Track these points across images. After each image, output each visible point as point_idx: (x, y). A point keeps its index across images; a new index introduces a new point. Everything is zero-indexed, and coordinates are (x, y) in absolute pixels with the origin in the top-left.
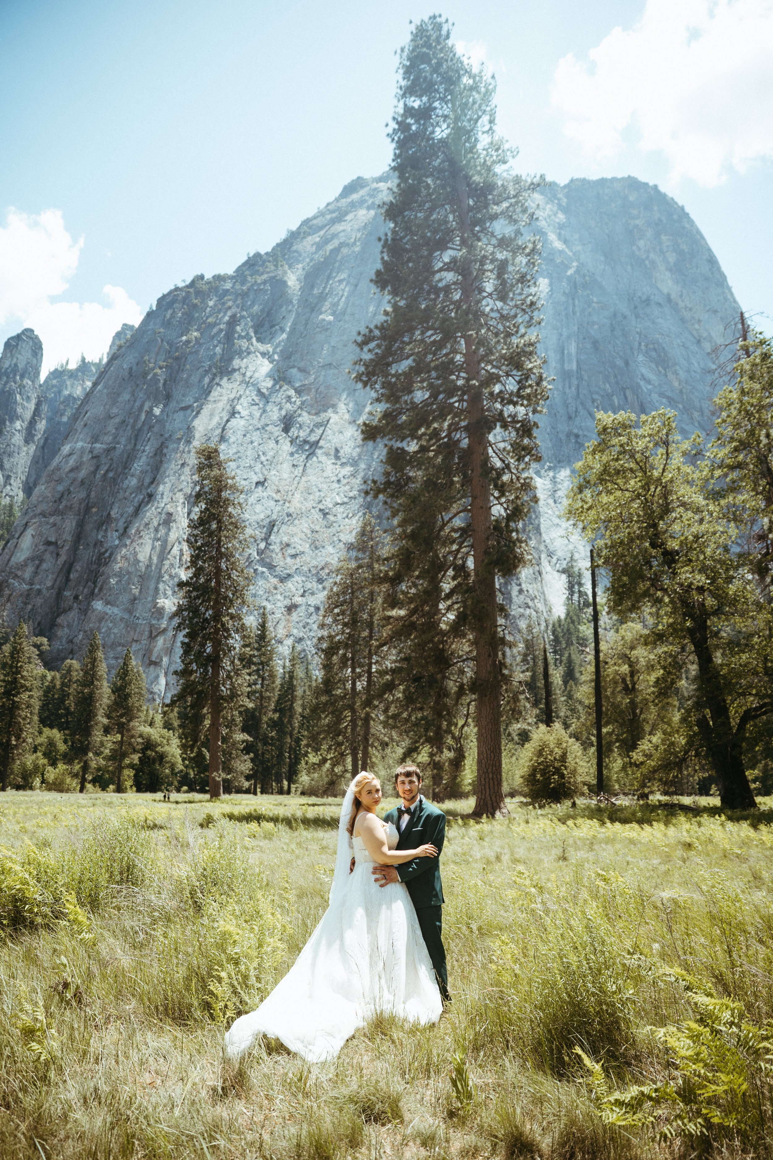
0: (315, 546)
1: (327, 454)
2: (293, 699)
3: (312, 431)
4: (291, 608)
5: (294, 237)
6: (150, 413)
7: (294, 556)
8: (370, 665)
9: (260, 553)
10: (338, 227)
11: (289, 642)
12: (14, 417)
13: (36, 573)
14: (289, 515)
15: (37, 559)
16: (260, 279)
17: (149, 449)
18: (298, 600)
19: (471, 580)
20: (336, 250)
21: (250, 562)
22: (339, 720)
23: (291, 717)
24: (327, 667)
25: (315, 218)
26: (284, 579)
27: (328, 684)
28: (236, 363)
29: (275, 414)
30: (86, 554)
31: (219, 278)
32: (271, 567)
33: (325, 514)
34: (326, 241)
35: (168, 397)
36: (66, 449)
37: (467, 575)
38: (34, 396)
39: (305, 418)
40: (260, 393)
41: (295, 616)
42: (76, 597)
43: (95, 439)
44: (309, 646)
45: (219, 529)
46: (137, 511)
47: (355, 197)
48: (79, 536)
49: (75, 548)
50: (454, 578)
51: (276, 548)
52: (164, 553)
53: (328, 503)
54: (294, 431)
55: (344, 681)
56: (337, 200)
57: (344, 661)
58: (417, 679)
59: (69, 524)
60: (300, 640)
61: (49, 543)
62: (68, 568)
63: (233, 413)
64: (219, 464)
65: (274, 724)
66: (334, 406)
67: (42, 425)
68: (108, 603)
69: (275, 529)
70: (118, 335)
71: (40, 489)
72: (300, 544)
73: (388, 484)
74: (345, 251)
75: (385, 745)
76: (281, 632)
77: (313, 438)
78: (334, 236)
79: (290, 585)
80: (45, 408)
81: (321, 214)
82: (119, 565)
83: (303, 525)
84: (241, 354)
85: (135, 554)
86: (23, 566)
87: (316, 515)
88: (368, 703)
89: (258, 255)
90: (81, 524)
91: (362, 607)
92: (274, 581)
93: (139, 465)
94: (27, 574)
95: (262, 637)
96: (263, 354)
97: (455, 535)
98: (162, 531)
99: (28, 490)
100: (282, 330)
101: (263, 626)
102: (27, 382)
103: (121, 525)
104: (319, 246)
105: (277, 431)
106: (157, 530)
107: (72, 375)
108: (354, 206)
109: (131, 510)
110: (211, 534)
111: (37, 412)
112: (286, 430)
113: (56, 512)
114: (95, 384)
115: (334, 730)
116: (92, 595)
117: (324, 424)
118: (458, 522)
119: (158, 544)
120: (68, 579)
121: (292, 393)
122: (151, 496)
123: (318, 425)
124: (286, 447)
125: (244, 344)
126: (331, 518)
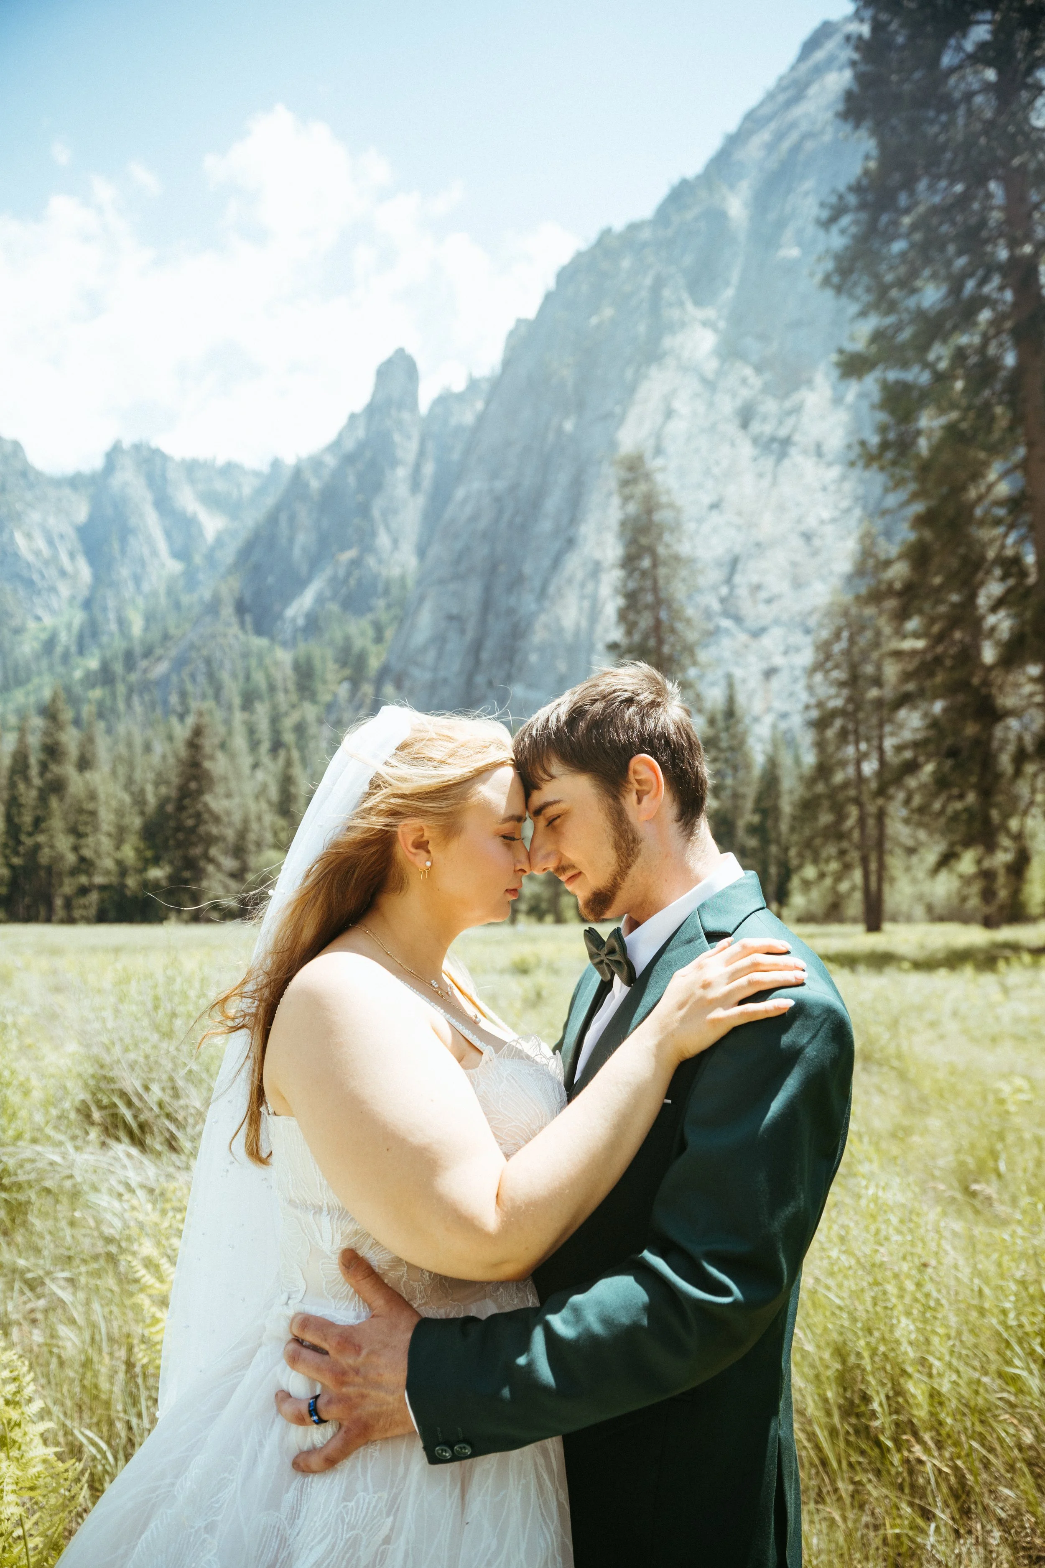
0: (798, 584)
1: (805, 452)
2: (778, 796)
3: (781, 422)
4: (770, 673)
5: (734, 141)
6: (560, 431)
7: (769, 601)
8: (881, 738)
9: (723, 600)
10: (798, 111)
11: (768, 719)
12: (394, 463)
13: (440, 656)
14: (758, 545)
15: (439, 640)
16: (689, 215)
17: (563, 478)
18: (778, 660)
19: (1032, 579)
20: (796, 149)
21: (708, 615)
22: (841, 817)
23: (777, 819)
24: (820, 745)
25: (762, 104)
26: (757, 633)
27: (823, 770)
28: (668, 342)
29: (727, 406)
30: (498, 627)
31: (633, 228)
32: (738, 619)
33: (807, 537)
34: (780, 136)
35: (581, 406)
36: (460, 493)
37: (1023, 574)
38: (415, 434)
39: (770, 406)
40: (704, 381)
41: (776, 683)
42: (490, 684)
43: (494, 475)
44: (796, 721)
45: (655, 565)
46: (557, 562)
47: (819, 55)
48: (487, 605)
49: (483, 622)
50: (1003, 579)
51: (742, 592)
52: (594, 615)
53: (811, 522)
54: (756, 427)
55: (843, 764)
56: (793, 68)
57: (843, 735)
58: (953, 753)
59: (474, 591)
60: (784, 716)
61: (451, 618)
62: (477, 647)
63: (669, 414)
64: (648, 477)
65: (753, 830)
66: (809, 382)
67: (429, 469)
68: (530, 686)
69: (740, 567)
70: (512, 334)
71: (436, 550)
72: (777, 584)
73: (885, 446)
74: (809, 145)
75: (911, 851)
76: (757, 707)
77: (783, 433)
78: (793, 125)
79: (767, 641)
80: (430, 446)
81: (771, 96)
82: (539, 635)
83: (779, 558)
84: (672, 328)
85: (558, 619)
86: (424, 650)
87: (796, 542)
88: (881, 791)
89: (684, 183)
90: (488, 589)
91: (865, 656)
92: (743, 637)
93: (553, 503)
94: (430, 657)
95: (730, 713)
96: (705, 324)
97: (1001, 512)
98: (590, 587)
99: (421, 552)
100: (727, 284)
101: (731, 700)
102: (406, 416)
103: (537, 583)
104: (771, 147)
105: (731, 428)
106: (583, 585)
107: (460, 398)
108: (819, 71)
109: (546, 562)
110: (644, 574)
111: (422, 453)
112: (745, 425)
113: (457, 577)
114: (488, 403)
115: (836, 833)
116: (509, 679)
117: (797, 410)
118: (1003, 489)
119: (586, 604)
120: (477, 661)
121: (748, 371)
122: (571, 543)
123: (789, 413)
124: (746, 450)
125: (675, 314)
126: (817, 542)
